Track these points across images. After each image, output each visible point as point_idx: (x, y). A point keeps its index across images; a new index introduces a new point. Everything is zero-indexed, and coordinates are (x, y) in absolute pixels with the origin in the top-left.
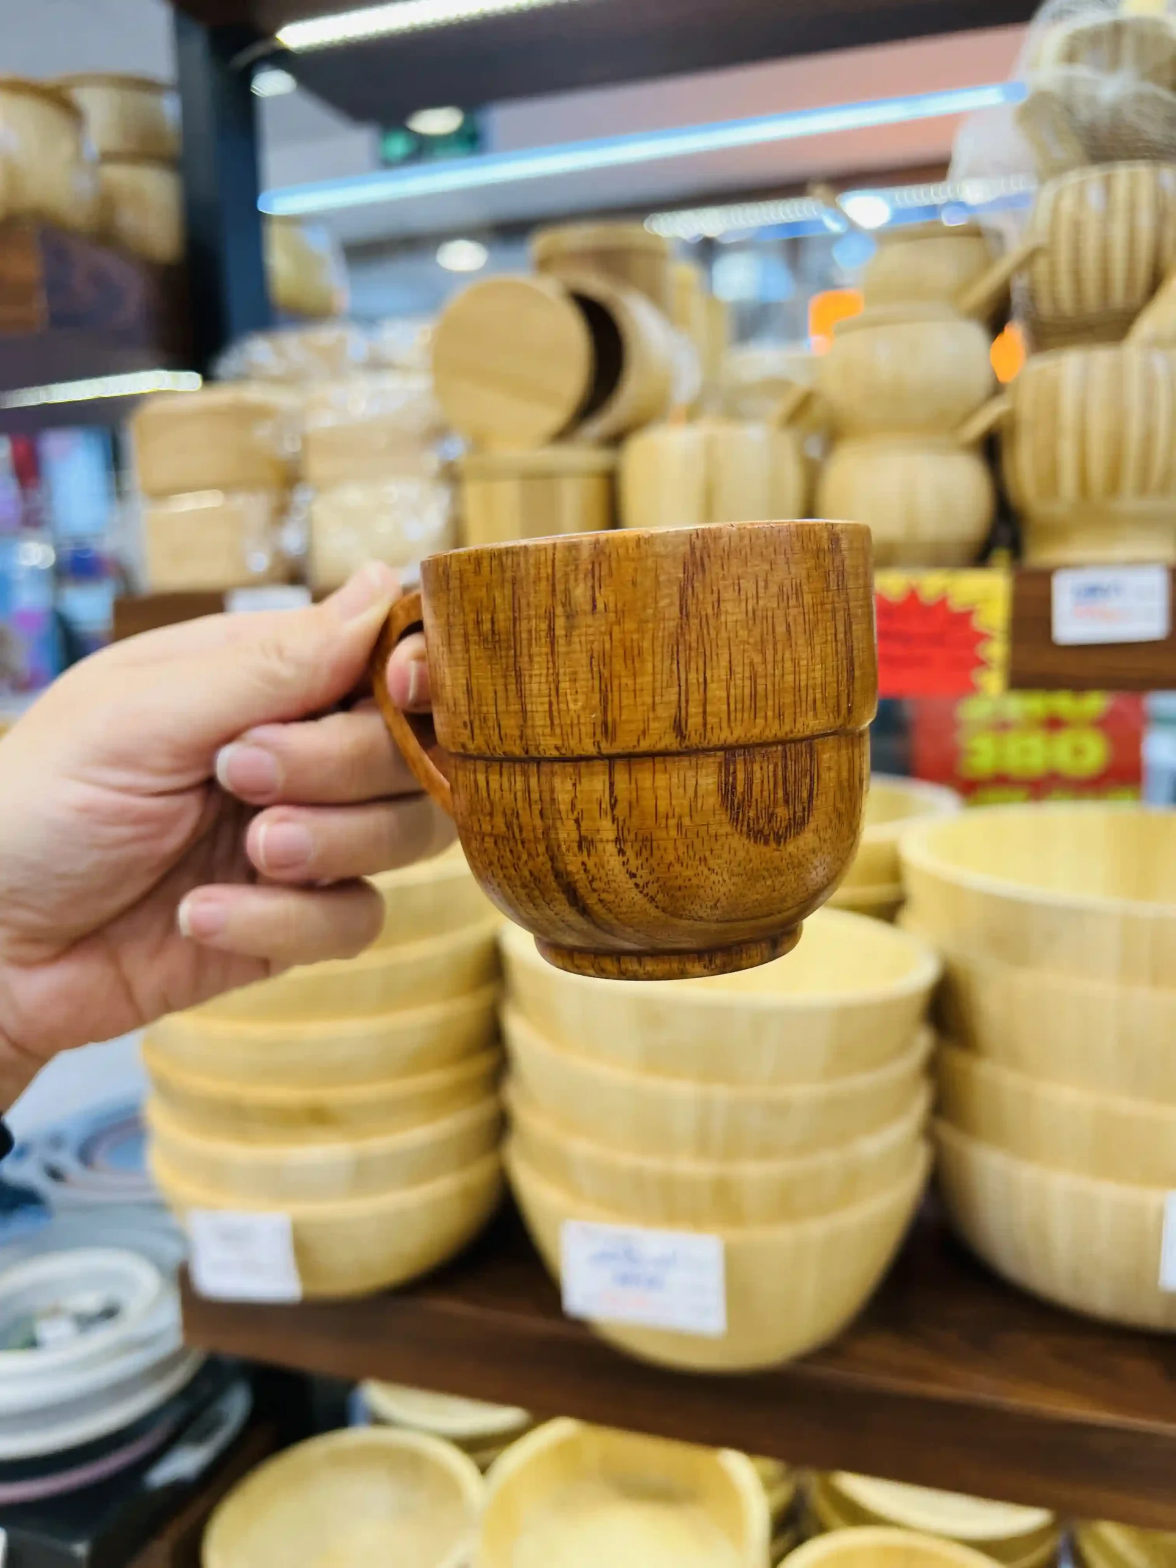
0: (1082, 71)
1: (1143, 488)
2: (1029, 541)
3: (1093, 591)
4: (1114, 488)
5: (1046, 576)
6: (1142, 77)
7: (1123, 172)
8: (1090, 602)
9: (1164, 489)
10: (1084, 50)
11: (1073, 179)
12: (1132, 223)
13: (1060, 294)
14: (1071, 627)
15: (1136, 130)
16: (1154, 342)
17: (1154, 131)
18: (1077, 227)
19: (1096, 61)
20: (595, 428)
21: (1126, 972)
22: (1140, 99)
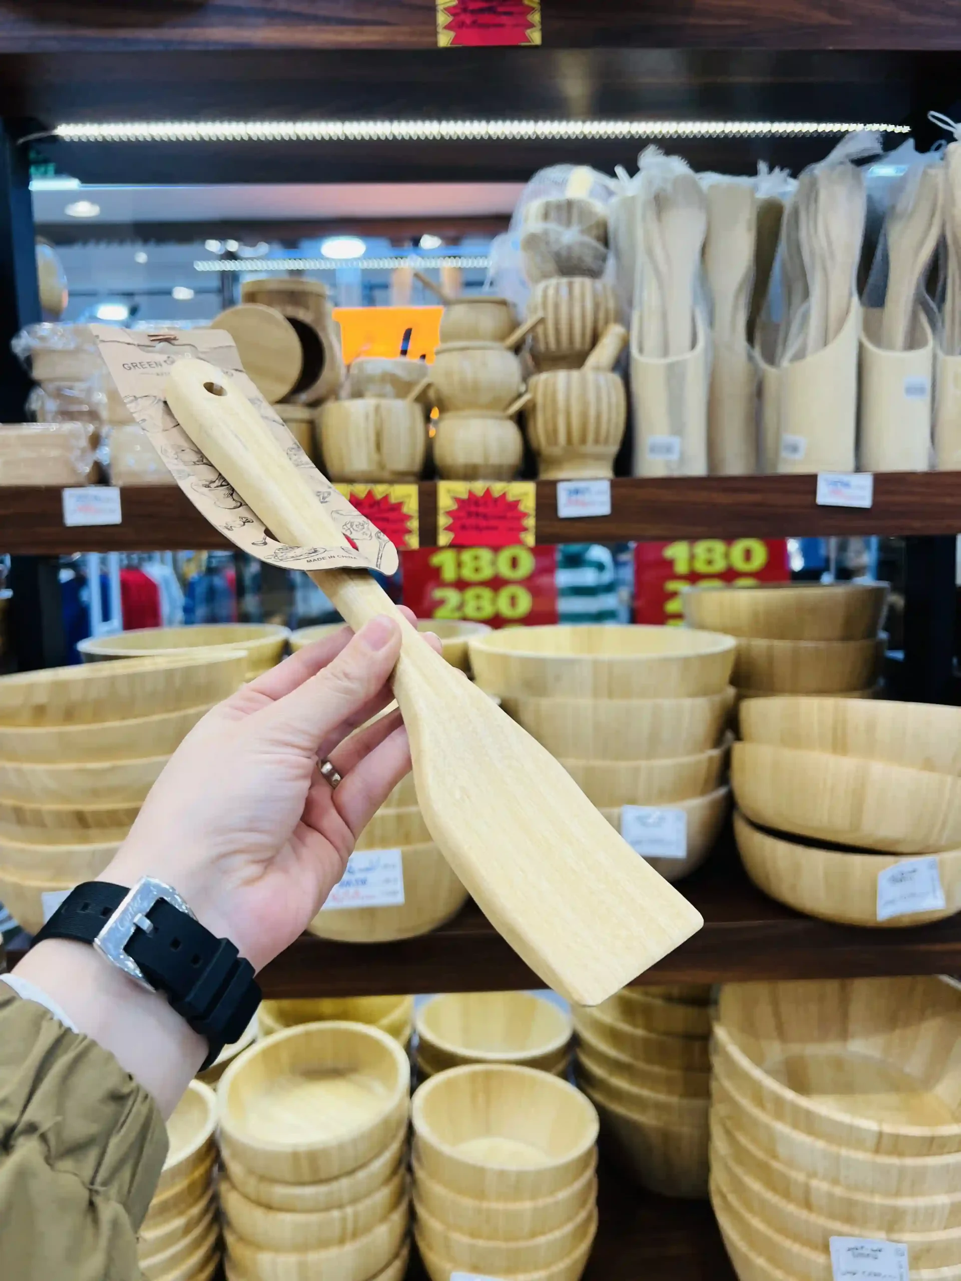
0: (553, 226)
1: (597, 441)
2: (542, 467)
3: (577, 492)
4: (583, 440)
5: (553, 484)
6: (582, 232)
7: (578, 281)
8: (574, 497)
9: (606, 441)
10: (553, 214)
11: (553, 281)
12: (583, 308)
13: (549, 340)
14: (567, 509)
15: (580, 259)
16: (597, 369)
17: (589, 261)
18: (557, 306)
19: (559, 221)
20: (304, 397)
21: (596, 693)
22: (582, 244)
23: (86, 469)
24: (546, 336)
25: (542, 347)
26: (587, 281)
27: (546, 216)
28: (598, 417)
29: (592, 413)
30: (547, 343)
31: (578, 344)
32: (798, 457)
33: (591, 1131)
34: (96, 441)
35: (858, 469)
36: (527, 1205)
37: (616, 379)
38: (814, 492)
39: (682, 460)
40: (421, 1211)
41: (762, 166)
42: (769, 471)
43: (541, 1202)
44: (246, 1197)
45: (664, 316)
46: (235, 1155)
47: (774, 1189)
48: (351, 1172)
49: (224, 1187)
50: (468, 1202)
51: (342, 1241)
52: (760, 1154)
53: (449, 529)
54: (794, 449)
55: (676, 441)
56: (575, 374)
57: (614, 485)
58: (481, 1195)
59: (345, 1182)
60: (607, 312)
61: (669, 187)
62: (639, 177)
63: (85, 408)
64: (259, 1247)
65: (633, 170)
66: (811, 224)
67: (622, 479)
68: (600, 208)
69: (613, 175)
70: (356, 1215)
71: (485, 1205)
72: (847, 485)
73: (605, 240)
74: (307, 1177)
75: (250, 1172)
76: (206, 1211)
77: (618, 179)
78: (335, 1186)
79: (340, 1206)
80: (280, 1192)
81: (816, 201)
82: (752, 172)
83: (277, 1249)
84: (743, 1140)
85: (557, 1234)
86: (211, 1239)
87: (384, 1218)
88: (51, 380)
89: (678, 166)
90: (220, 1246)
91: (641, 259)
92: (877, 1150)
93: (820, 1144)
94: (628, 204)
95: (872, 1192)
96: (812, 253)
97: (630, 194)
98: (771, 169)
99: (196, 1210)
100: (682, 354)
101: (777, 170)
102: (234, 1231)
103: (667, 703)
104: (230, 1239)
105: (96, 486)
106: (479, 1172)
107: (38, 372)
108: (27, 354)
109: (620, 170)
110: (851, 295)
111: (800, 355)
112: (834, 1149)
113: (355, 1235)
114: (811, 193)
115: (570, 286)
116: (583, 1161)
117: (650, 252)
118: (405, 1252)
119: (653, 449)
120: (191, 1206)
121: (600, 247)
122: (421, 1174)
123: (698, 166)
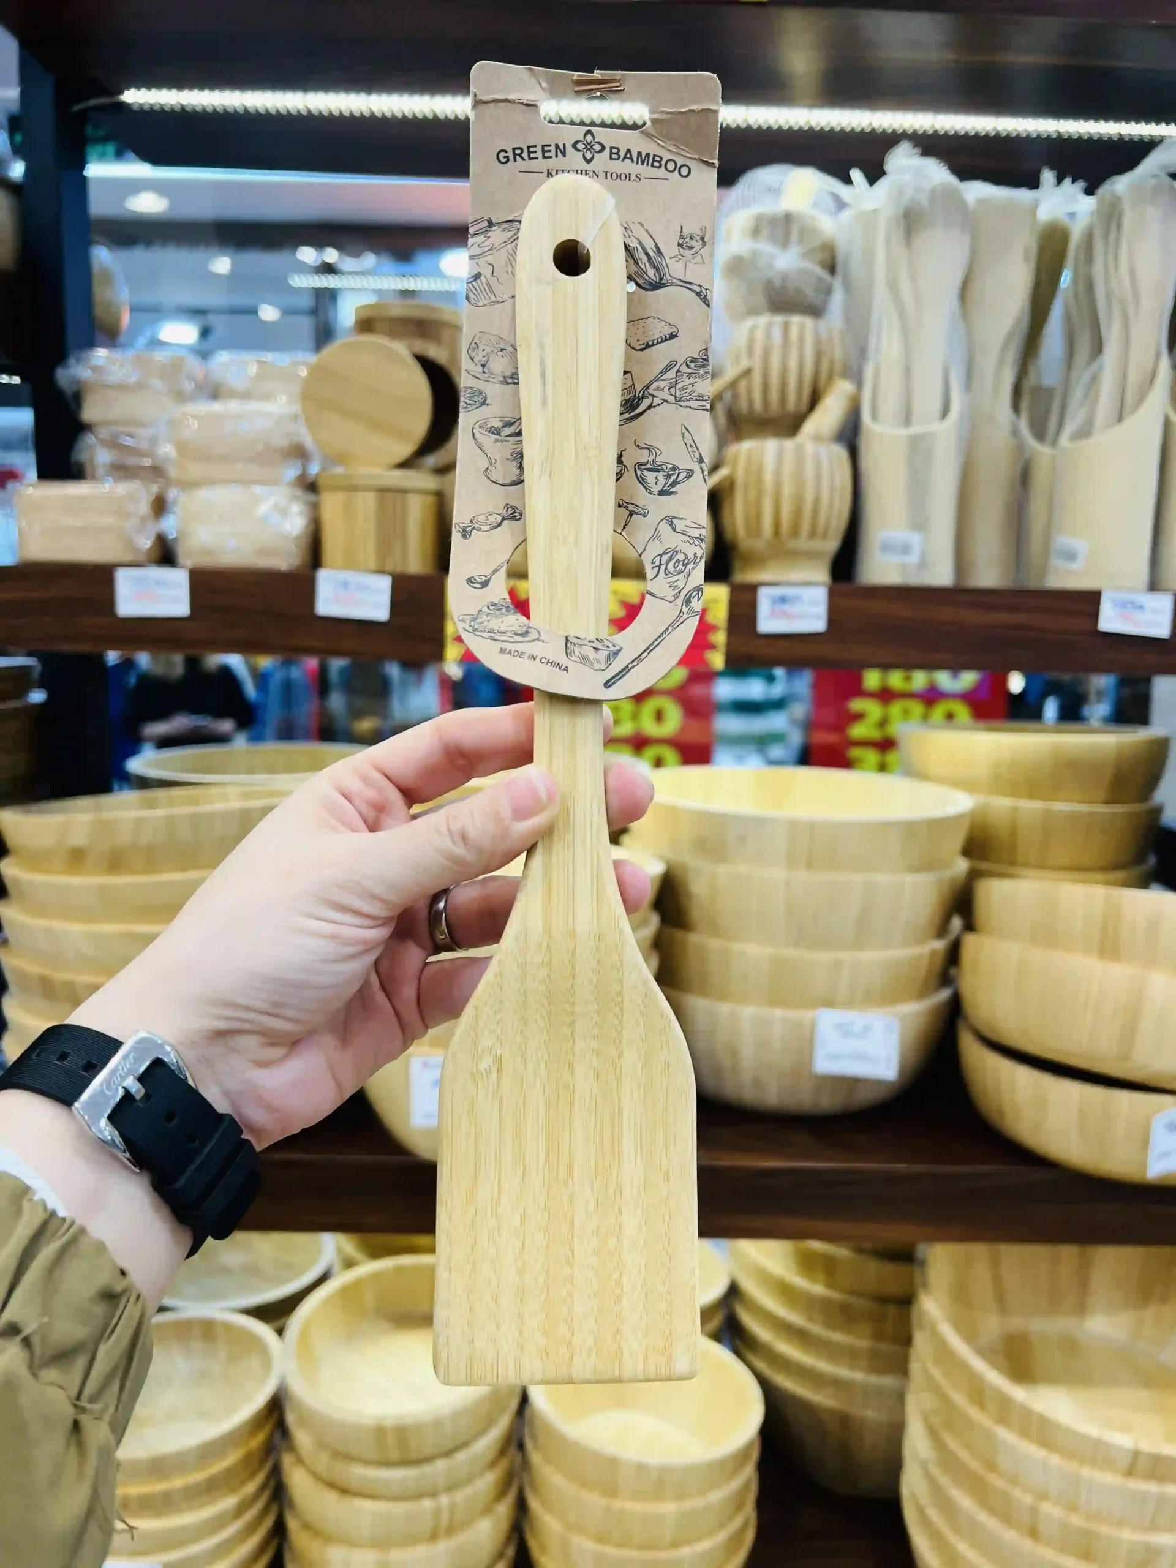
0: (765, 247)
1: (813, 534)
2: (737, 564)
3: (783, 600)
4: (795, 531)
5: (753, 589)
6: (806, 255)
7: (796, 320)
8: (780, 607)
9: (825, 535)
10: (765, 231)
11: (763, 320)
12: (801, 357)
13: (753, 398)
14: (768, 622)
15: (799, 291)
16: (817, 438)
17: (810, 292)
18: (767, 352)
19: (773, 239)
20: (431, 460)
21: (791, 861)
22: (803, 272)
23: (146, 543)
24: (750, 391)
25: (743, 406)
26: (808, 322)
27: (756, 232)
28: (817, 501)
29: (809, 498)
30: (751, 402)
31: (791, 405)
32: (1075, 566)
33: (754, 1415)
34: (160, 506)
35: (1154, 586)
36: (669, 1508)
37: (840, 453)
38: (1095, 615)
39: (923, 564)
40: (534, 1503)
41: (1048, 176)
42: (1033, 584)
43: (689, 1504)
44: (317, 1477)
45: (908, 373)
46: (303, 1422)
47: (992, 1511)
48: (449, 1453)
49: (287, 1460)
50: (595, 1500)
51: (433, 1537)
52: (975, 1465)
54: (1071, 556)
55: (915, 539)
56: (789, 444)
57: (832, 594)
58: (611, 1490)
59: (441, 1465)
60: (832, 363)
61: (924, 199)
62: (882, 184)
63: (147, 462)
64: (329, 1539)
65: (874, 174)
66: (1111, 258)
67: (843, 587)
68: (828, 225)
69: (848, 181)
70: (453, 1508)
71: (617, 1504)
72: (1141, 607)
73: (832, 268)
74: (394, 1455)
75: (322, 1445)
76: (263, 1488)
77: (854, 186)
78: (427, 1469)
79: (434, 1494)
80: (359, 1473)
81: (1119, 226)
82: (1034, 183)
83: (350, 1542)
84: (952, 1443)
85: (706, 1545)
86: (268, 1523)
87: (488, 1510)
88: (106, 424)
89: (937, 173)
90: (279, 1531)
91: (881, 293)
92: (1130, 1472)
93: (1055, 1460)
94: (868, 219)
95: (1120, 1523)
96: (1109, 295)
97: (869, 206)
98: (1060, 180)
99: (251, 1488)
100: (928, 424)
101: (1067, 181)
102: (297, 1516)
103: (881, 878)
104: (292, 1524)
105: (159, 566)
106: (613, 1463)
107: (89, 413)
108: (74, 388)
109: (856, 174)
110: (1158, 355)
111: (1085, 432)
112: (1072, 1467)
113: (450, 1531)
114: (1111, 217)
115: (786, 327)
116: (742, 1456)
117: (893, 286)
118: (511, 1552)
119: (886, 548)
120: (243, 1483)
121: (824, 274)
122: (536, 1458)
123: (964, 173)
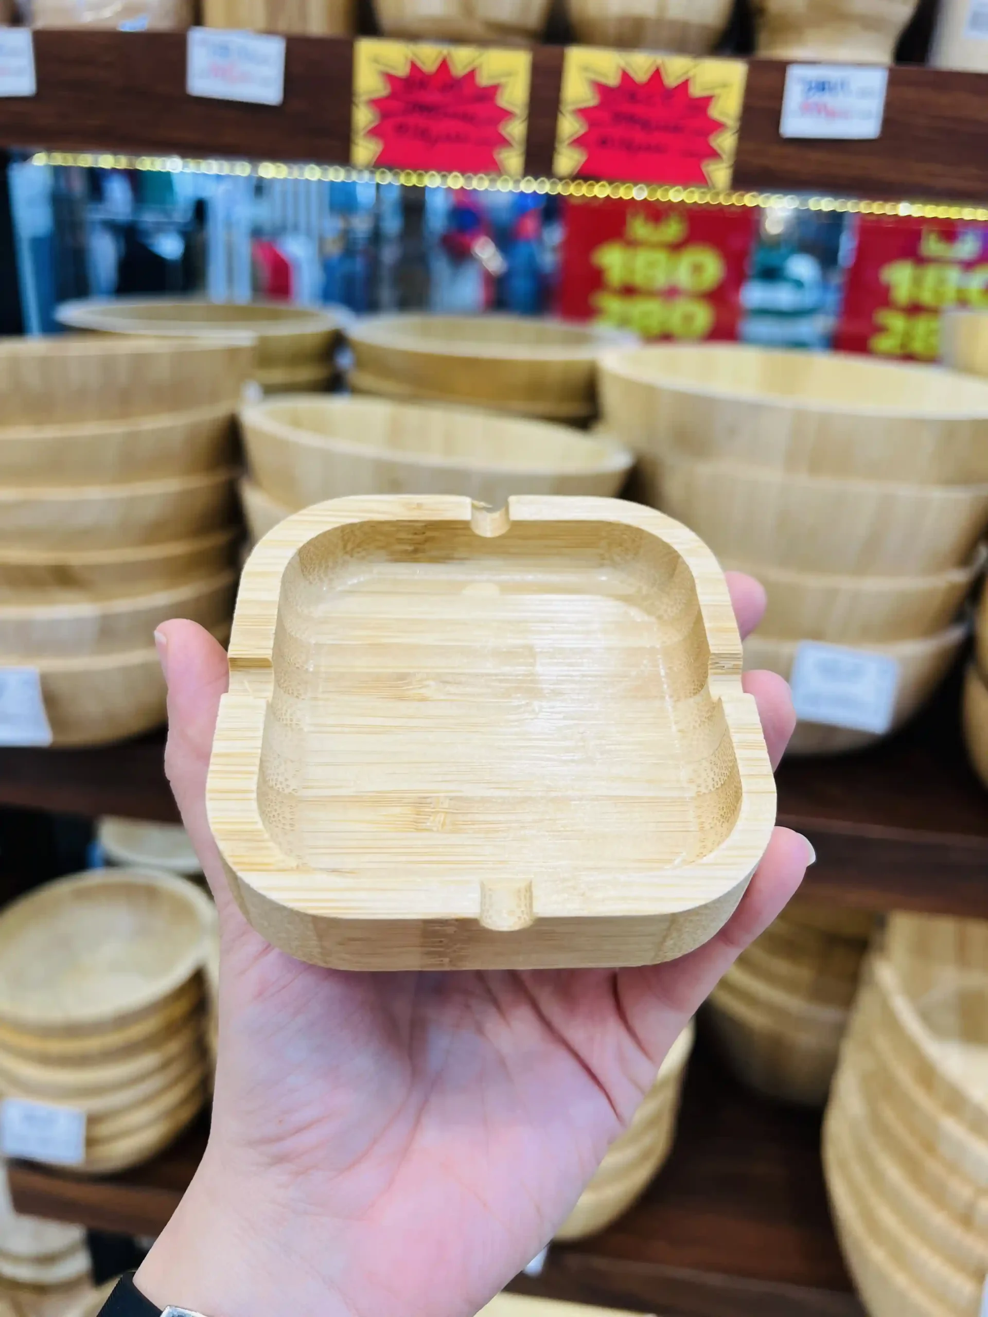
2: (763, 38)
3: (822, 87)
8: (817, 98)
14: (798, 120)
53: (579, 142)
57: (894, 82)
